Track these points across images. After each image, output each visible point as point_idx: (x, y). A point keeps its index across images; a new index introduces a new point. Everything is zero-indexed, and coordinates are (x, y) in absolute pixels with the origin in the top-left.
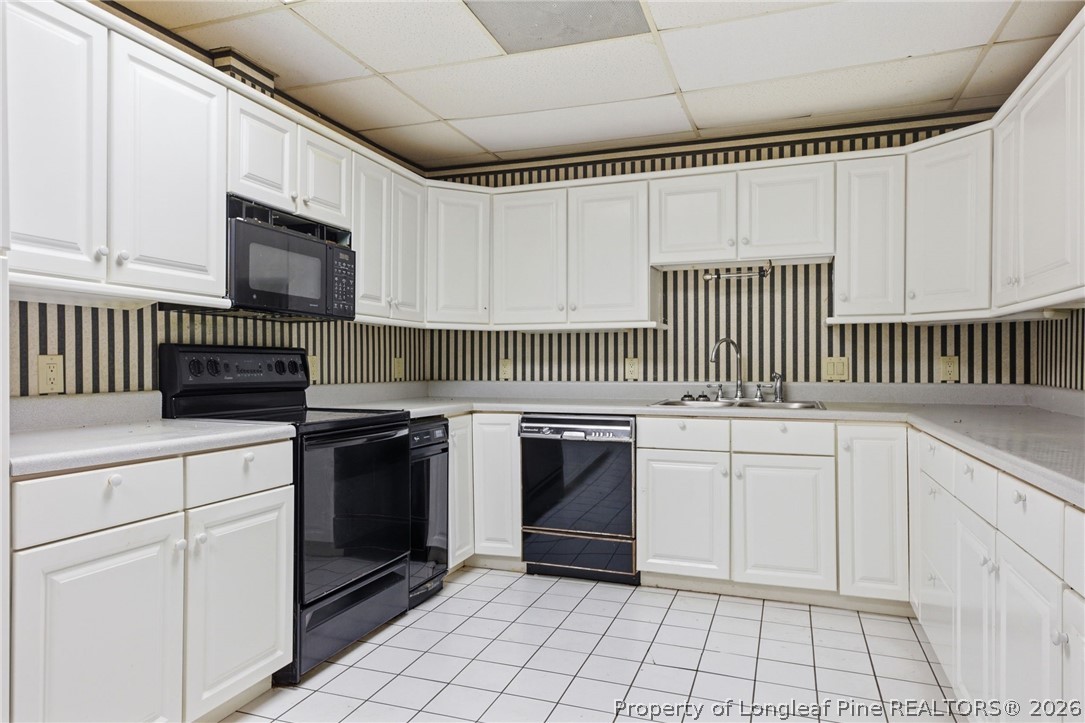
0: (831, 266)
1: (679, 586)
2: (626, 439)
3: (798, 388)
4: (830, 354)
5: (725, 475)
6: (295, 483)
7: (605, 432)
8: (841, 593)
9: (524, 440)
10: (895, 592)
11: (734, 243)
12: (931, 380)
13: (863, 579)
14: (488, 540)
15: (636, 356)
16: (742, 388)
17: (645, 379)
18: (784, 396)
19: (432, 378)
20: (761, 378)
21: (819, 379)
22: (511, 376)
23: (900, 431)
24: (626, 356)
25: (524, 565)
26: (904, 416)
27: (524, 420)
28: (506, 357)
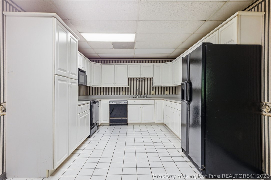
0: (152, 78)
1: (134, 124)
2: (126, 103)
3: (148, 96)
4: (152, 91)
5: (140, 108)
6: (90, 109)
7: (123, 102)
8: (156, 122)
9: (110, 104)
10: (162, 122)
11: (140, 75)
12: (165, 94)
13: (158, 120)
14: (103, 121)
15: (124, 91)
16: (140, 96)
17: (126, 95)
18: (146, 97)
19: (88, 95)
20: (143, 94)
21: (151, 94)
22: (103, 94)
23: (162, 101)
24: (122, 91)
25: (109, 124)
26: (163, 99)
27: (110, 101)
28: (102, 91)
